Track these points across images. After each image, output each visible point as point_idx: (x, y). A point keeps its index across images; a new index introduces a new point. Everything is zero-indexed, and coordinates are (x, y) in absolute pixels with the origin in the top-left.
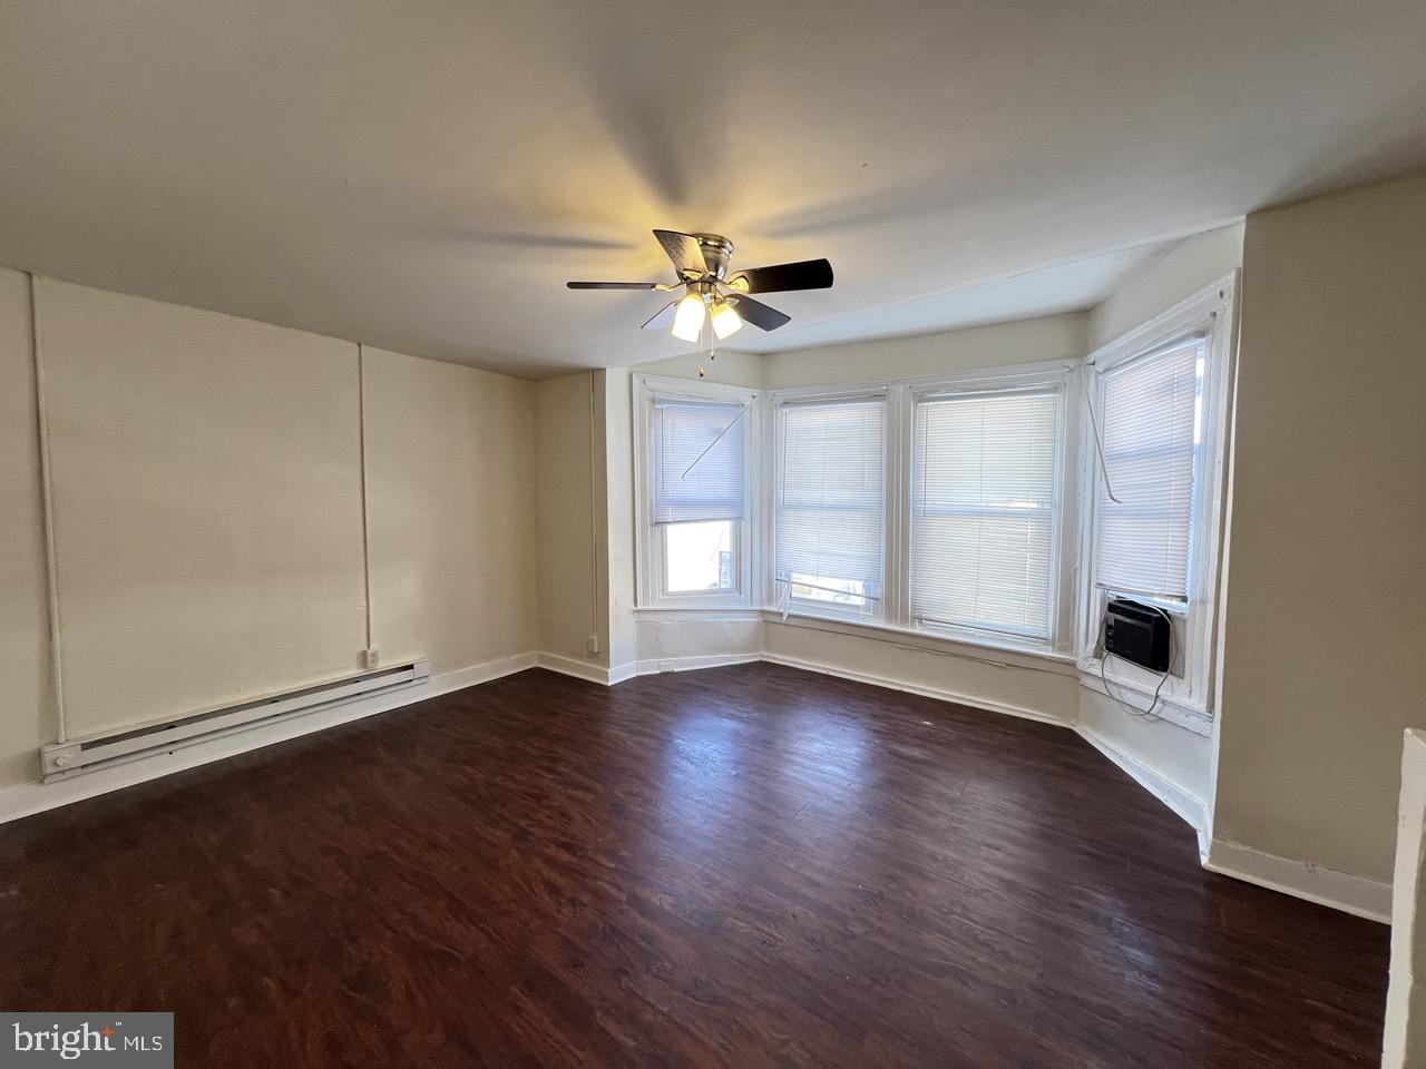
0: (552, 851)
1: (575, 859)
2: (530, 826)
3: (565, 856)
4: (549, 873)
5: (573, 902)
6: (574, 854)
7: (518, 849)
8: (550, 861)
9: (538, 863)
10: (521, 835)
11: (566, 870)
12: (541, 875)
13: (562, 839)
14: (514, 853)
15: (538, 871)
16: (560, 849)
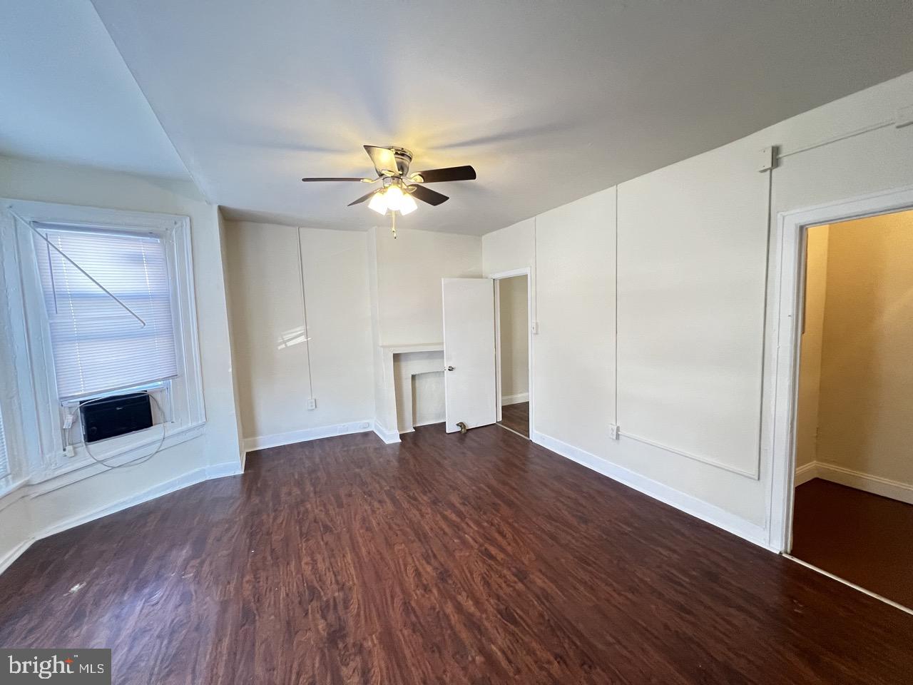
0: (500, 556)
1: (487, 545)
2: (515, 582)
3: (493, 551)
4: (504, 543)
5: (492, 524)
6: (486, 549)
7: (523, 564)
8: (503, 550)
9: (509, 549)
10: (522, 575)
11: (492, 541)
12: (507, 542)
13: (493, 563)
14: (526, 562)
15: (509, 544)
16: (495, 555)
